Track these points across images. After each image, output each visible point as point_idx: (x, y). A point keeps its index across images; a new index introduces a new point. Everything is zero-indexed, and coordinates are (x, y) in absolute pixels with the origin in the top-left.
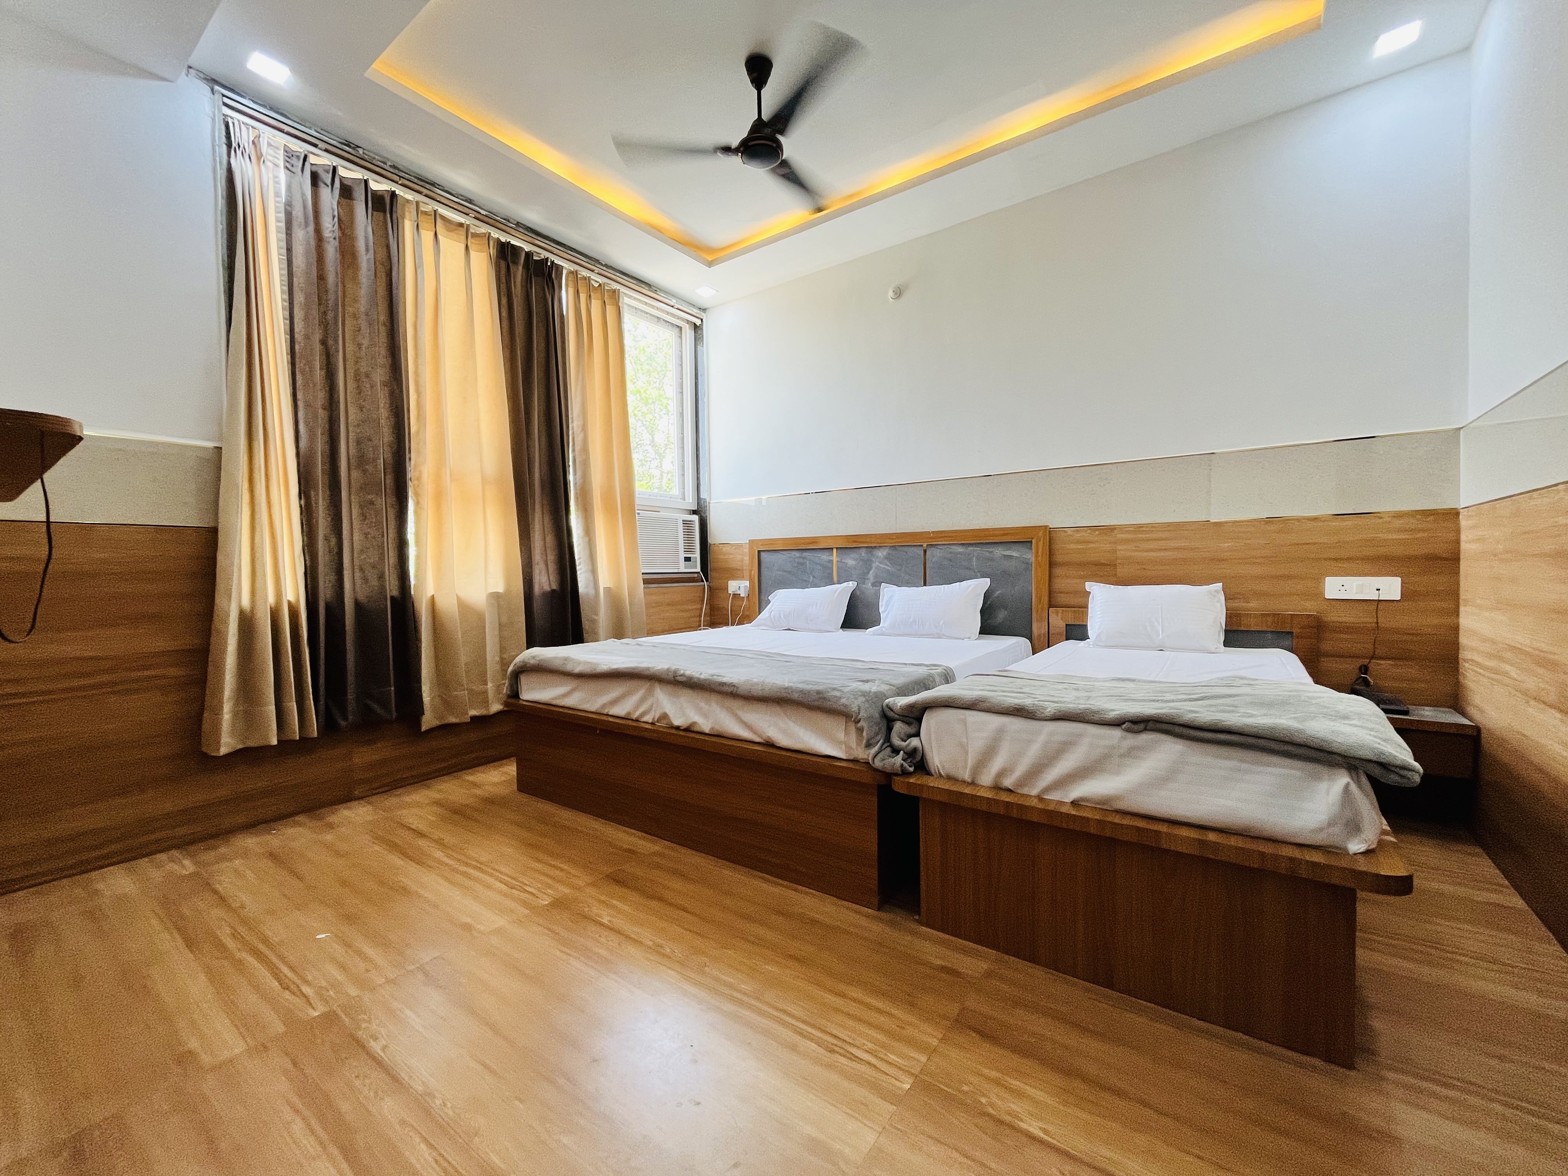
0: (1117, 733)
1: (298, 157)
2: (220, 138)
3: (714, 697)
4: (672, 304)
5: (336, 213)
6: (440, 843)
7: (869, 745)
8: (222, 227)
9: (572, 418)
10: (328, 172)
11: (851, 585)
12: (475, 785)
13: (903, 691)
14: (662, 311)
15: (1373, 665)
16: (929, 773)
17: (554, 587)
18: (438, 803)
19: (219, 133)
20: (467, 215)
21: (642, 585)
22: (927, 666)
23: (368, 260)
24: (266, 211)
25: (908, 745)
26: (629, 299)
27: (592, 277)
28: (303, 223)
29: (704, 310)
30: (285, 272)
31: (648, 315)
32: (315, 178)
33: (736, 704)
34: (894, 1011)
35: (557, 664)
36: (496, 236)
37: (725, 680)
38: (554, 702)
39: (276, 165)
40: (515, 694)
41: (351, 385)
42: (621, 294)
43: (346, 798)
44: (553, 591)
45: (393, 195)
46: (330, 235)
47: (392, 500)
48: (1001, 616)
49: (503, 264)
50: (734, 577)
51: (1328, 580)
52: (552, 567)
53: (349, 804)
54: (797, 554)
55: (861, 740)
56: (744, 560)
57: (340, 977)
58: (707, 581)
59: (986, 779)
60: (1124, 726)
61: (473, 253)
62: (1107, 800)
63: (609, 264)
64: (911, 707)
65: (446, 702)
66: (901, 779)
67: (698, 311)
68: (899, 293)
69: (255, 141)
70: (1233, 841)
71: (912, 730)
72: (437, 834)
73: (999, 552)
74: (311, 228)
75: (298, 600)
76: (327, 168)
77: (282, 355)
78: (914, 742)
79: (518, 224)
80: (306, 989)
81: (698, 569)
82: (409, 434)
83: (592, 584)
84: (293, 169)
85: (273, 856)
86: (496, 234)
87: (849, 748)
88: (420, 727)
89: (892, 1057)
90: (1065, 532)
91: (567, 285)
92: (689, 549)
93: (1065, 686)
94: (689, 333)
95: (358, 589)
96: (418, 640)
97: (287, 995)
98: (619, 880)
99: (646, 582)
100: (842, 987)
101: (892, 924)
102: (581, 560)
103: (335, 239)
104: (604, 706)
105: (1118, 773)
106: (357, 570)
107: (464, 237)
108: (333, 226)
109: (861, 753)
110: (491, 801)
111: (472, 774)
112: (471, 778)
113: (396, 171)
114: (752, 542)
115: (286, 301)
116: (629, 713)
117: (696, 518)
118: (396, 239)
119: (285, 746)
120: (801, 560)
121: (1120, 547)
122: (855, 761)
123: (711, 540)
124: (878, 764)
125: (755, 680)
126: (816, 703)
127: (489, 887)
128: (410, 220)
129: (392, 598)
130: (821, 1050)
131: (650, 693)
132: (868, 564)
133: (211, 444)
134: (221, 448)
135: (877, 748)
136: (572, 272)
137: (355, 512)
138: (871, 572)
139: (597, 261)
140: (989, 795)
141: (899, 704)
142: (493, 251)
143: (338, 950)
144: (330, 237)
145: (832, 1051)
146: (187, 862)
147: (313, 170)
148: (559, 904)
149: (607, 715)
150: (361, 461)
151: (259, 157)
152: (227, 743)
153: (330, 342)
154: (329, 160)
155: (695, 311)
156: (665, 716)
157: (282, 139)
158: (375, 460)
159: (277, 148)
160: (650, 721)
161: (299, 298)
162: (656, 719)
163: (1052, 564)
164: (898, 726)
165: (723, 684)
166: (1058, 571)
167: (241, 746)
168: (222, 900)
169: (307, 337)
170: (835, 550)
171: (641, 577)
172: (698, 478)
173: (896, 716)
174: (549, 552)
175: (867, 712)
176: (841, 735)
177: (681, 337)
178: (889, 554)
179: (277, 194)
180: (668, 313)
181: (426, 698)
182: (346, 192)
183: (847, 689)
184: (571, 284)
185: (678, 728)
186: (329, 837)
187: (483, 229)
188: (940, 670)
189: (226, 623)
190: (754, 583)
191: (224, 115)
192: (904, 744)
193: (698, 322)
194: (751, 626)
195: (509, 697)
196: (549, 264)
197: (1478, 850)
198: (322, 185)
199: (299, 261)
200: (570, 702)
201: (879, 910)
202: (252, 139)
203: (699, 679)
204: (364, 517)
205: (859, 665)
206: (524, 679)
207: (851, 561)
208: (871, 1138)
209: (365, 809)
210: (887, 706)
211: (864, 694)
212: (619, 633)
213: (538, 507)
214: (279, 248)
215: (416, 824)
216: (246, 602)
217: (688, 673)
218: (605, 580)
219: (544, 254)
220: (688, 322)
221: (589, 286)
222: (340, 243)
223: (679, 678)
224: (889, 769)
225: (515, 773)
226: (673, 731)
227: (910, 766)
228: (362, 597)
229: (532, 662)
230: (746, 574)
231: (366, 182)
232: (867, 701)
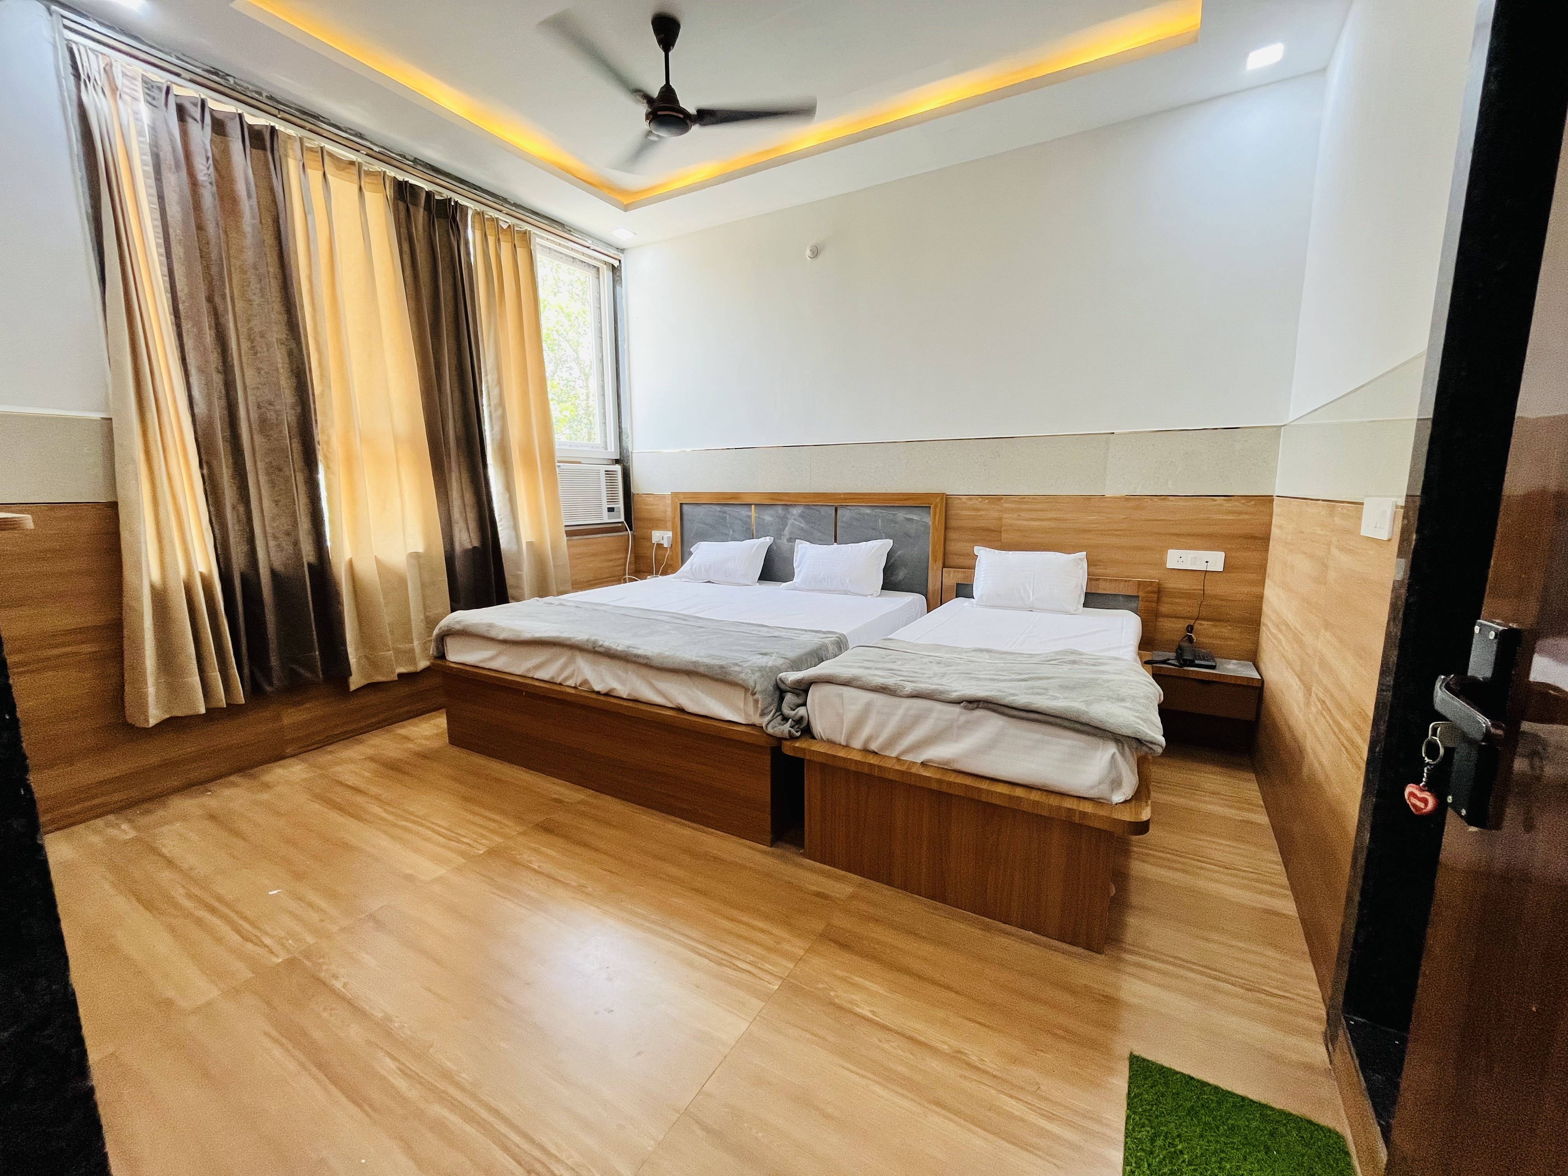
0: (957, 709)
1: (160, 89)
2: (65, 68)
3: (630, 667)
4: (588, 245)
5: (210, 155)
6: (377, 798)
7: (763, 714)
8: (80, 173)
9: (486, 371)
10: (195, 105)
11: (768, 540)
12: (407, 738)
13: (796, 665)
14: (578, 252)
15: (1196, 626)
16: (813, 737)
17: (476, 544)
18: (372, 759)
19: (64, 63)
20: (358, 151)
21: (565, 538)
22: (824, 633)
23: (251, 206)
24: (130, 156)
25: (796, 714)
26: (541, 240)
27: (500, 217)
28: (173, 166)
29: (622, 250)
30: (159, 223)
31: (562, 256)
32: (181, 111)
33: (651, 673)
34: (775, 931)
35: (483, 631)
36: (393, 174)
37: (639, 652)
38: (481, 665)
39: (135, 99)
40: (441, 655)
41: (245, 345)
42: (532, 236)
43: (279, 757)
44: (475, 548)
45: (273, 130)
46: (206, 178)
47: (299, 463)
48: (901, 574)
49: (401, 205)
50: (657, 528)
51: (1171, 552)
52: (473, 525)
53: (281, 762)
54: (718, 508)
55: (757, 711)
56: (668, 510)
57: (297, 928)
58: (631, 530)
59: (857, 744)
60: (962, 704)
61: (367, 194)
62: (948, 762)
63: (518, 202)
64: (799, 682)
65: (372, 662)
66: (788, 743)
67: (616, 252)
68: (816, 253)
69: (107, 68)
70: (1035, 796)
71: (800, 701)
72: (374, 790)
73: (901, 515)
74: (184, 173)
75: (211, 571)
76: (193, 101)
77: (165, 315)
78: (802, 711)
79: (416, 161)
80: (267, 941)
81: (622, 519)
82: (313, 395)
83: (514, 541)
84: (154, 103)
85: (213, 817)
86: (391, 172)
87: (747, 715)
88: (348, 687)
89: (768, 966)
90: (960, 499)
91: (473, 227)
92: (612, 499)
93: (931, 659)
94: (606, 274)
95: (273, 559)
96: (339, 603)
97: (249, 945)
98: (547, 828)
99: (569, 534)
100: (735, 913)
101: (781, 857)
102: (502, 516)
103: (211, 183)
104: (529, 670)
105: (956, 742)
106: (270, 539)
107: (356, 177)
108: (208, 168)
109: (756, 720)
110: (426, 756)
111: (403, 727)
112: (402, 731)
113: (275, 104)
114: (675, 495)
115: (162, 255)
116: (553, 678)
117: (618, 468)
118: (281, 183)
119: (213, 714)
120: (721, 514)
121: (1005, 516)
122: (753, 726)
123: (633, 490)
124: (770, 730)
125: (667, 653)
126: (720, 677)
127: (428, 840)
128: (295, 159)
129: (309, 564)
130: (712, 964)
131: (571, 660)
132: (783, 520)
133: (97, 416)
134: (111, 419)
135: (769, 717)
136: (478, 213)
137: (263, 479)
138: (787, 529)
139: (505, 200)
140: (857, 757)
141: (790, 679)
142: (390, 192)
143: (293, 905)
144: (205, 181)
145: (720, 964)
146: (125, 826)
147: (179, 102)
148: (493, 852)
149: (532, 678)
150: (264, 425)
151: (114, 89)
152: (154, 715)
153: (217, 299)
154: (196, 92)
155: (612, 252)
156: (585, 682)
157: (140, 68)
158: (279, 424)
159: (134, 79)
160: (573, 685)
161: (177, 251)
162: (578, 684)
163: (946, 528)
164: (789, 698)
165: (638, 656)
166: (952, 535)
167: (167, 716)
168: (170, 863)
169: (191, 296)
170: (753, 506)
171: (563, 530)
172: (620, 427)
173: (788, 689)
174: (468, 509)
175: (763, 685)
176: (741, 704)
177: (598, 278)
178: (803, 512)
179: (140, 133)
180: (584, 254)
181: (353, 660)
182: (219, 126)
183: (748, 664)
184: (477, 225)
185: (598, 693)
186: (265, 796)
187: (378, 167)
188: (833, 638)
189: (139, 599)
190: (676, 534)
191: (67, 40)
192: (793, 713)
193: (616, 264)
194: (673, 578)
195: (436, 658)
196: (453, 204)
197: (1253, 776)
198: (190, 120)
199: (174, 211)
200: (497, 664)
201: (771, 846)
202: (102, 66)
203: (616, 650)
204: (273, 484)
205: (764, 632)
206: (450, 643)
207: (768, 517)
208: (744, 1026)
209: (299, 767)
210: (780, 679)
211: (761, 669)
212: (542, 590)
213: (454, 465)
214: (149, 195)
215: (351, 780)
216: (156, 576)
217: (606, 644)
218: (527, 535)
219: (447, 194)
220: (606, 263)
221: (498, 228)
222: (217, 186)
223: (597, 649)
224: (779, 735)
225: (446, 726)
226: (594, 696)
227: (797, 732)
228: (278, 566)
229: (458, 627)
230: (669, 524)
231: (241, 116)
232: (762, 676)
